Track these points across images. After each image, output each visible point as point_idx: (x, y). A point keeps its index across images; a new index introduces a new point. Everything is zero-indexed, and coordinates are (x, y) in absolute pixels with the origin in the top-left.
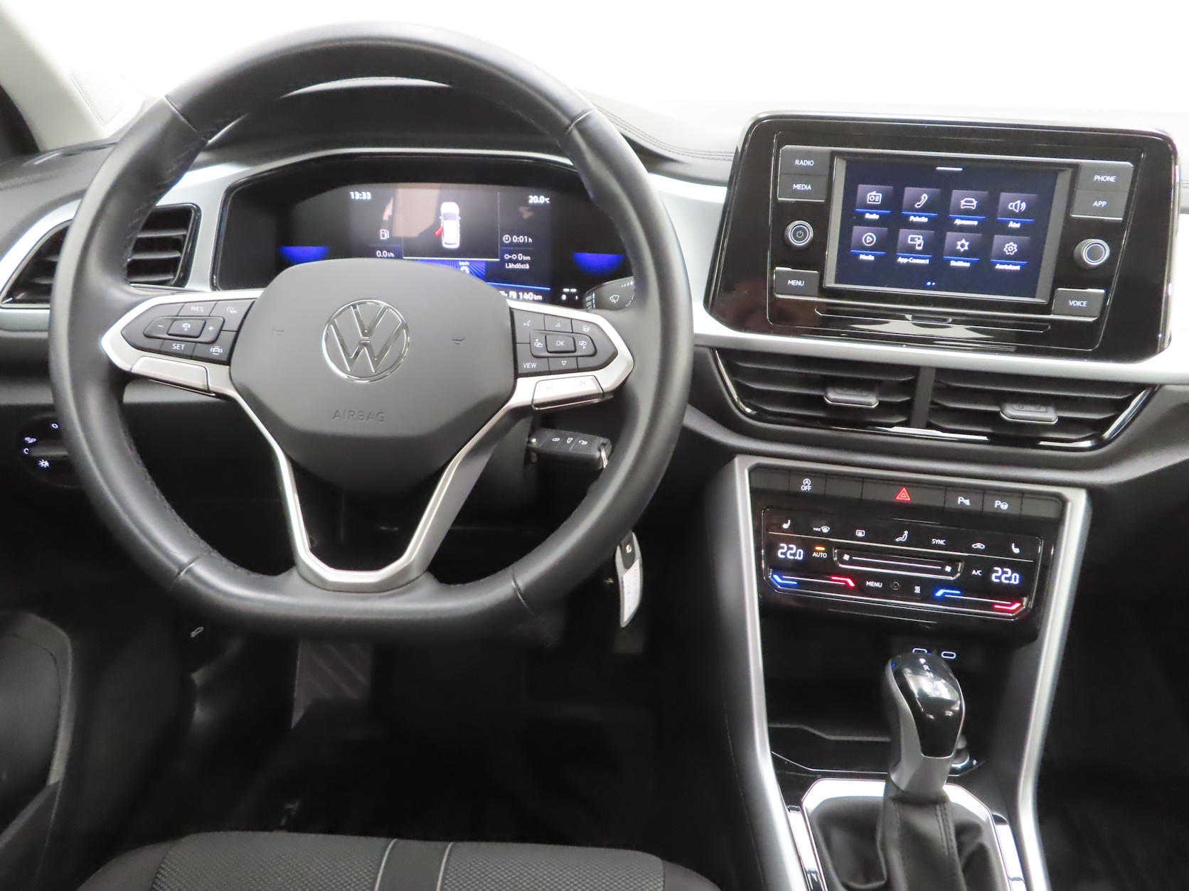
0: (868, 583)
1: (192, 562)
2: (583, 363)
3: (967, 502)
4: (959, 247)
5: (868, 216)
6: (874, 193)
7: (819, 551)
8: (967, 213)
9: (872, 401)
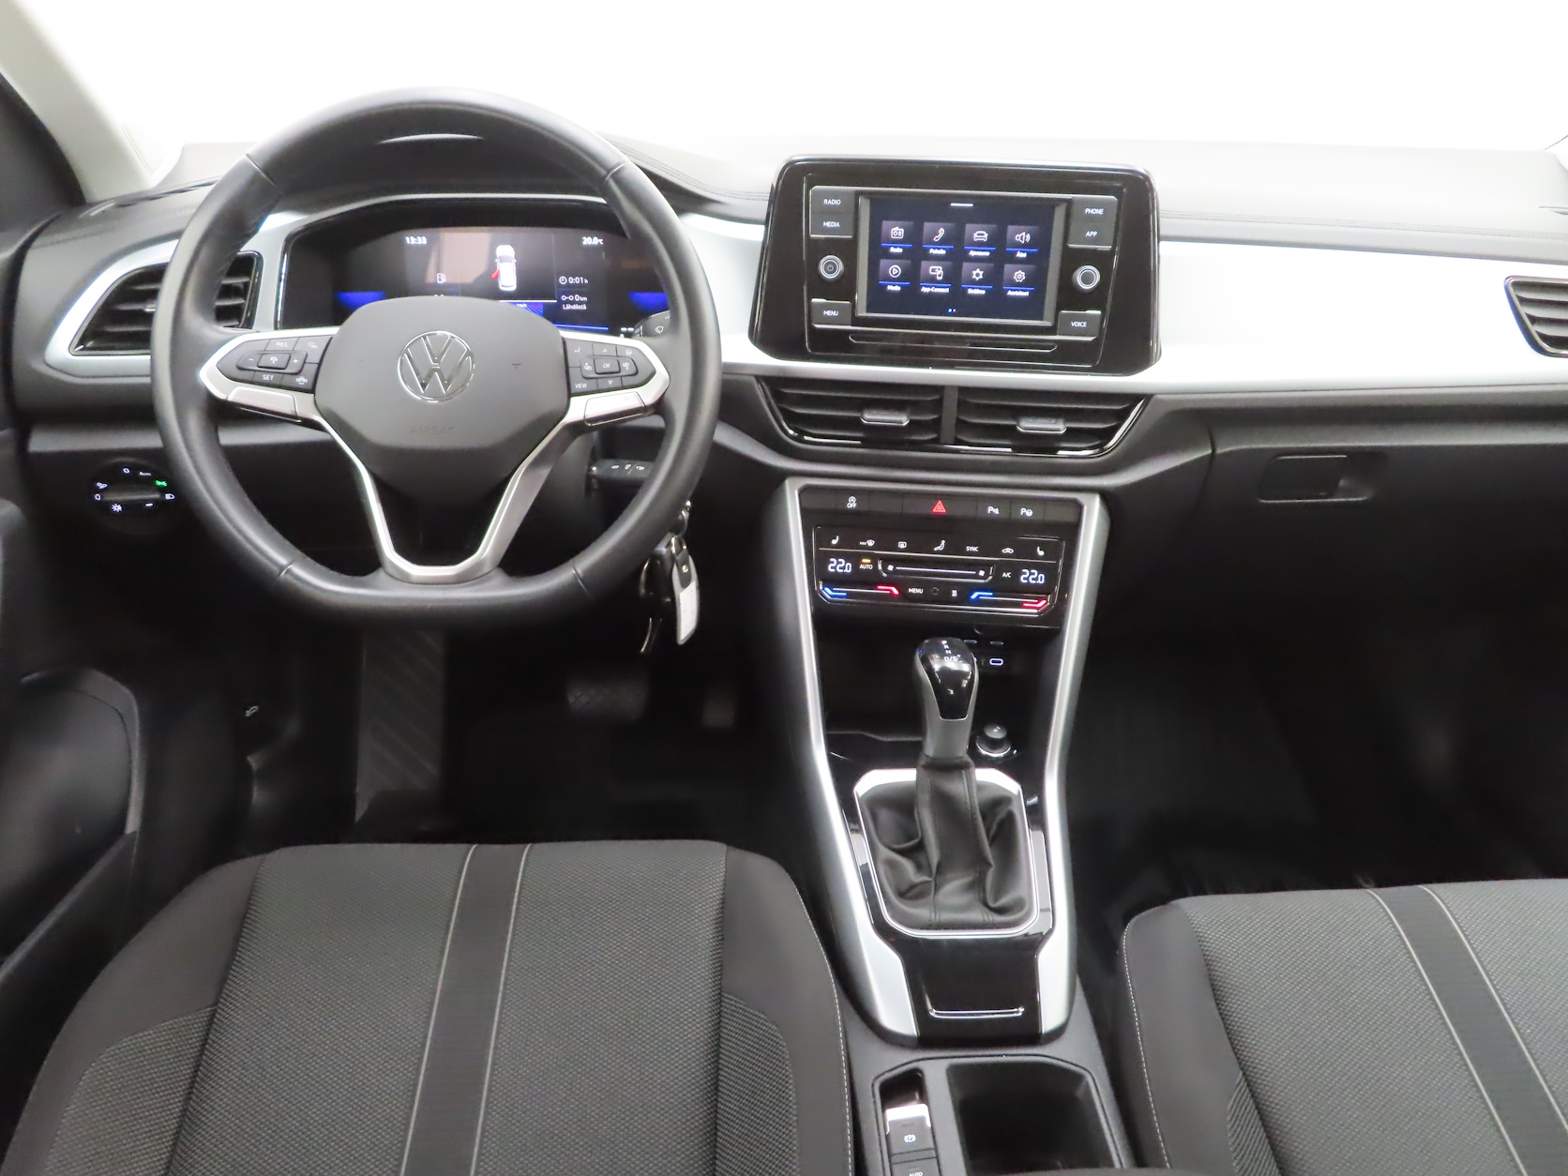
0: (910, 590)
1: (290, 564)
2: (627, 381)
3: (996, 511)
4: (974, 277)
5: (893, 250)
6: (897, 228)
7: (865, 564)
8: (980, 245)
9: (904, 420)
